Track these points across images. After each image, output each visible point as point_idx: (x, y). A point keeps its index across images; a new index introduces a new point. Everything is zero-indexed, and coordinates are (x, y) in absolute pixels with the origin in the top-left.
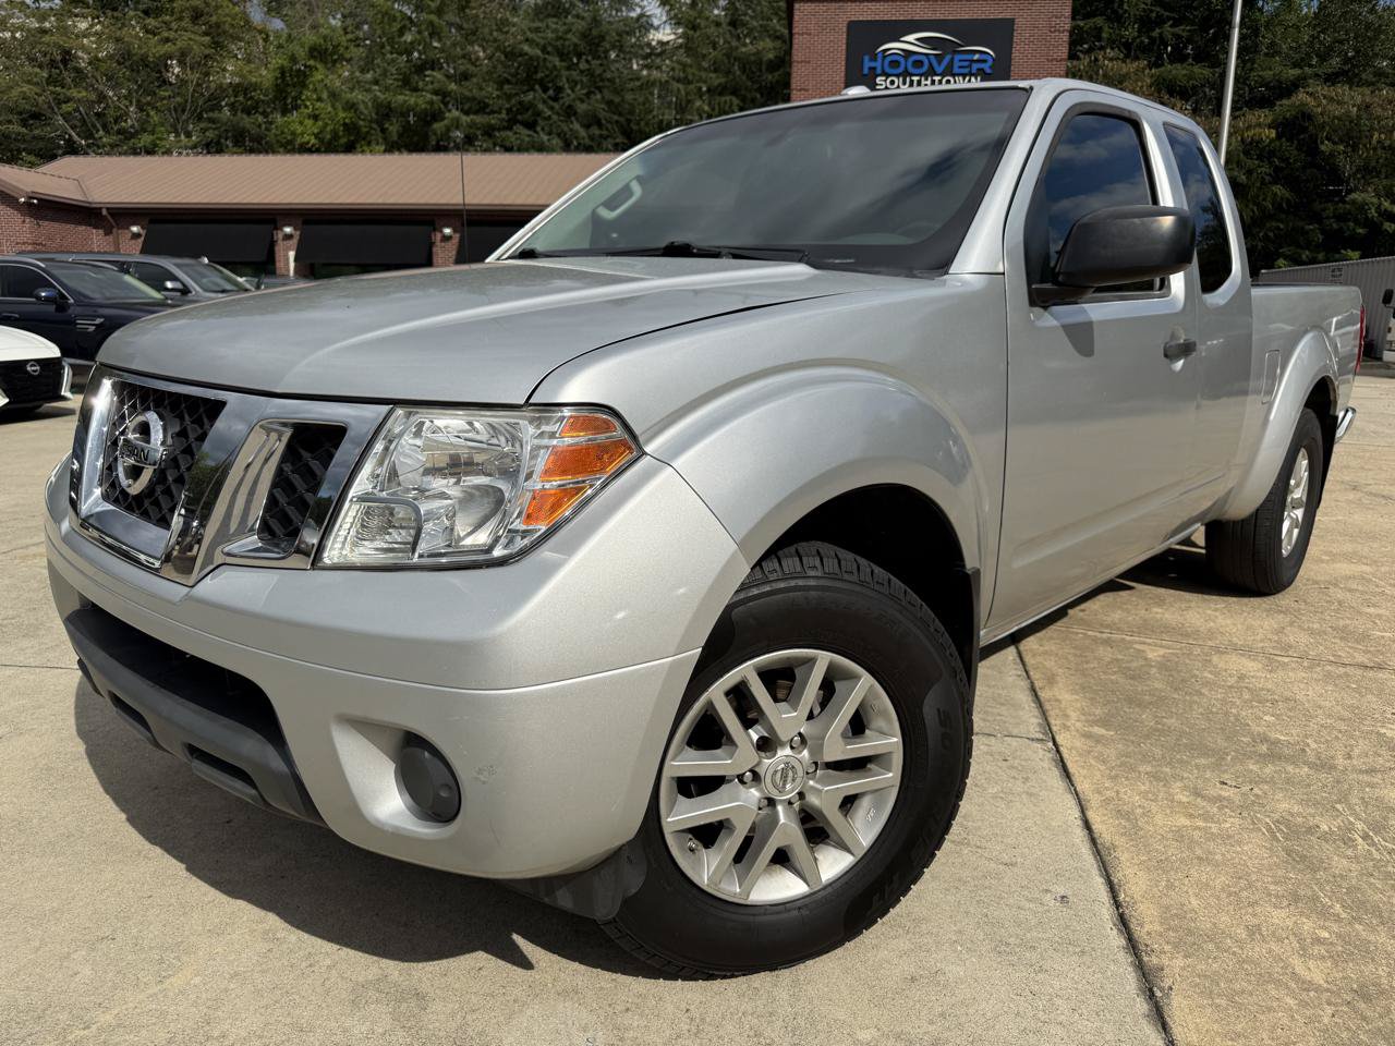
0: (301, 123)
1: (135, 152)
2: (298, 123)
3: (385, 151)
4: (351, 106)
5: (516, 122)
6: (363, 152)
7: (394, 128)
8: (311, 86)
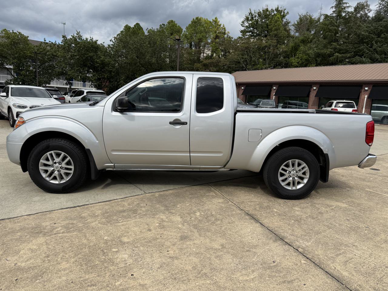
0: (294, 60)
1: (256, 69)
2: (293, 60)
3: (316, 66)
4: (308, 54)
5: (357, 55)
6: (309, 66)
7: (319, 60)
8: (299, 50)
